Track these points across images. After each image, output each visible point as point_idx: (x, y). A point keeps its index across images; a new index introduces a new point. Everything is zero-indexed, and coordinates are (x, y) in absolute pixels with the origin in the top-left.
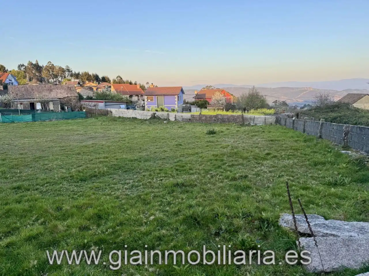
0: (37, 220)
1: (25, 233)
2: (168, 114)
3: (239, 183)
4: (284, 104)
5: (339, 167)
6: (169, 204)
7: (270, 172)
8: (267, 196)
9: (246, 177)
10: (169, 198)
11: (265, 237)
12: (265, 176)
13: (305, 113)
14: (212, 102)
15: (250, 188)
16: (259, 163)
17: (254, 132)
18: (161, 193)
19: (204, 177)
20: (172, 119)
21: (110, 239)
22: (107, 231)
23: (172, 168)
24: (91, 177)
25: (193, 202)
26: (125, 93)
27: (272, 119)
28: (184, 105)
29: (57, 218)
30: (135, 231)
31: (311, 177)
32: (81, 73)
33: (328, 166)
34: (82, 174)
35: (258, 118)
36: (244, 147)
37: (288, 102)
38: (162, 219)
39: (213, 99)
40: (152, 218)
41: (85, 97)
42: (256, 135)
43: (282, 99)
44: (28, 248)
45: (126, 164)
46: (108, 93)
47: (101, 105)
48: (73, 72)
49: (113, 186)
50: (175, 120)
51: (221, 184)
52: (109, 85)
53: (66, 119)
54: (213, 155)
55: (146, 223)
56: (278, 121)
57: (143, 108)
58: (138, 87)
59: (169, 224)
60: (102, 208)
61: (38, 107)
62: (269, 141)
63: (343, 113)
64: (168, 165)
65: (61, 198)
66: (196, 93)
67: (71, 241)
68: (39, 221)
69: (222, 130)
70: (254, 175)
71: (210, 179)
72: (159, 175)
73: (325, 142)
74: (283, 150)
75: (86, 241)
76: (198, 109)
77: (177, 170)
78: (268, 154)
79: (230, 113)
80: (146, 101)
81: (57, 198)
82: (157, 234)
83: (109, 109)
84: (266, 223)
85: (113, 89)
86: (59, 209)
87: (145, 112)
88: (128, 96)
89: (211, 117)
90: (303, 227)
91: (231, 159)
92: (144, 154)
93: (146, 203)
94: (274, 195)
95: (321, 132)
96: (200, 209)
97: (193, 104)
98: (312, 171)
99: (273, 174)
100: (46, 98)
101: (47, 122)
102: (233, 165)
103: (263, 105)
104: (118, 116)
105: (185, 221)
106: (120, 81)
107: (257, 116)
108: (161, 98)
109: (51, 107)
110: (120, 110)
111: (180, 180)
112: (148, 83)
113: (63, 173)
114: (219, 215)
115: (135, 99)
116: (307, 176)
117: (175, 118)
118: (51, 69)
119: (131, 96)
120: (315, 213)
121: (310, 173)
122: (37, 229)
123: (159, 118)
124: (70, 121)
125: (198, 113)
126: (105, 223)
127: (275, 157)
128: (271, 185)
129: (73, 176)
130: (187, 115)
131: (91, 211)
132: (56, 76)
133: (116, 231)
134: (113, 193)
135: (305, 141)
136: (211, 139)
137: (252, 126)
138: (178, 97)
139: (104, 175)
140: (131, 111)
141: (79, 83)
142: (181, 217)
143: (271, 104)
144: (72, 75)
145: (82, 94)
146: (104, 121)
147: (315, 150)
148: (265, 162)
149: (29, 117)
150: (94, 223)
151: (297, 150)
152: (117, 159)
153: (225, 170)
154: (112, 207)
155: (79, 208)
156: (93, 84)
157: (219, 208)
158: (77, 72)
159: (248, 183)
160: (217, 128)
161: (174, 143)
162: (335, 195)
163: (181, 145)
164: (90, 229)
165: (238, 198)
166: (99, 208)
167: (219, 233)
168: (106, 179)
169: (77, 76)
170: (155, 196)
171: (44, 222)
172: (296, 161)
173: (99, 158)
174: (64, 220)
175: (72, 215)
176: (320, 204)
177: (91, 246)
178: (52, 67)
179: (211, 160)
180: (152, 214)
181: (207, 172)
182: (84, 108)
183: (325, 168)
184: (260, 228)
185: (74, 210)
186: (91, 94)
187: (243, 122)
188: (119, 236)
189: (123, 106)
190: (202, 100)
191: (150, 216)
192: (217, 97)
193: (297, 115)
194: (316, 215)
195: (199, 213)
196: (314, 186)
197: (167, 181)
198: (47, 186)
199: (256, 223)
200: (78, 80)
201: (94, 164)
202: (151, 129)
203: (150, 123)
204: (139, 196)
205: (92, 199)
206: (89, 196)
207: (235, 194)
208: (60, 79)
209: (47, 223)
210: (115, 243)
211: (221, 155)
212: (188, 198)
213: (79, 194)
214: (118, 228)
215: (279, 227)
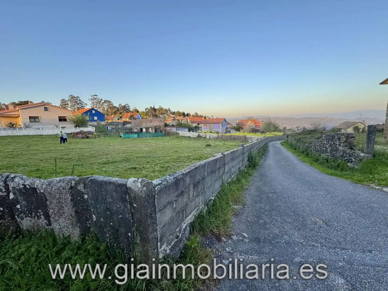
26: (195, 122)
32: (176, 112)
39: (247, 125)
41: (171, 125)
48: (172, 111)
53: (154, 137)
58: (203, 119)
61: (144, 130)
66: (237, 122)
76: (235, 132)
80: (203, 126)
85: (189, 121)
88: (197, 124)
97: (233, 128)
103: (276, 129)
106: (196, 116)
108: (212, 125)
109: (150, 130)
118: (161, 110)
132: (163, 114)
143: (281, 129)
144: (171, 113)
149: (136, 136)
156: (180, 118)
190: (240, 126)
208: (165, 115)
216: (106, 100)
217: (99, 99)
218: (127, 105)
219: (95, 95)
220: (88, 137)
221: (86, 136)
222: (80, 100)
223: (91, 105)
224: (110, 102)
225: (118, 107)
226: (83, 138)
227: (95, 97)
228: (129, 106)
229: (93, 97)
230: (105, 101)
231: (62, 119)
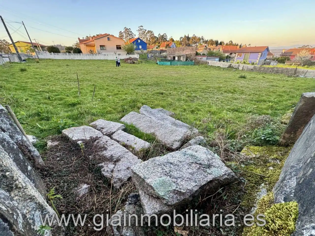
26: (228, 51)
32: (209, 40)
41: (201, 54)
48: (205, 40)
52: (222, 47)
85: (221, 50)
88: (229, 54)
106: (230, 44)
109: (182, 59)
115: (233, 55)
141: (206, 46)
144: (203, 42)
156: (213, 47)
178: (195, 37)
217: (144, 30)
218: (165, 35)
219: (142, 26)
220: (134, 63)
221: (133, 61)
224: (152, 33)
225: (157, 37)
226: (131, 63)
227: (141, 28)
230: (149, 32)
231: (119, 48)
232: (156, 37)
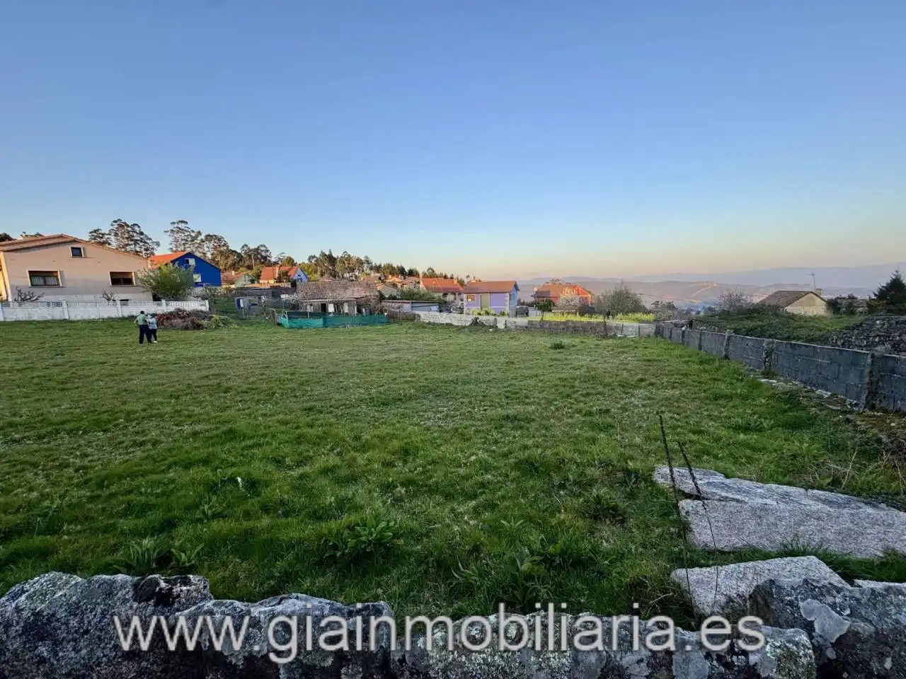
0: (332, 449)
1: (320, 463)
2: (496, 319)
3: (597, 419)
4: (670, 306)
5: (754, 403)
6: (496, 442)
7: (644, 406)
8: (638, 440)
9: (608, 411)
10: (496, 435)
11: (632, 496)
12: (636, 411)
13: (702, 321)
14: (560, 302)
15: (613, 427)
16: (627, 393)
17: (621, 348)
18: (484, 428)
19: (545, 409)
20: (501, 326)
21: (421, 480)
22: (416, 469)
23: (500, 394)
24: (395, 400)
25: (530, 442)
26: (437, 290)
27: (649, 329)
28: (518, 307)
29: (355, 449)
30: (452, 473)
31: (709, 416)
32: (383, 266)
33: (737, 401)
34: (383, 396)
35: (628, 327)
36: (606, 369)
37: (676, 304)
38: (486, 462)
39: (562, 297)
40: (473, 458)
41: (387, 296)
42: (624, 352)
43: (666, 301)
44: (323, 481)
45: (438, 386)
46: (416, 290)
47: (407, 307)
48: (373, 264)
49: (422, 413)
50: (506, 327)
51: (570, 421)
52: (417, 280)
53: (363, 325)
54: (560, 379)
55: (465, 464)
56: (659, 332)
57: (461, 311)
58: (455, 282)
59: (497, 468)
60: (409, 441)
61: (331, 308)
62: (645, 361)
63: (766, 322)
64: (494, 391)
65: (359, 424)
66: (536, 289)
67: (372, 478)
68: (335, 451)
69: (573, 343)
70: (618, 409)
71: (553, 412)
72: (482, 403)
73: (734, 365)
74: (666, 375)
75: (390, 480)
76: (539, 312)
77: (507, 397)
78: (642, 380)
79: (585, 319)
80: (466, 300)
81: (355, 425)
82: (479, 479)
83: (417, 312)
84: (633, 476)
85: (421, 285)
86: (357, 438)
87: (464, 316)
88: (442, 294)
89: (558, 324)
90: (688, 486)
91: (586, 385)
92: (462, 373)
93: (464, 438)
94: (647, 438)
95: (726, 350)
96: (539, 451)
97: (531, 305)
98: (711, 407)
99: (648, 410)
100: (339, 298)
101: (341, 329)
102: (588, 394)
103: (637, 307)
104: (427, 321)
105: (518, 465)
106: (431, 275)
107: (626, 323)
108: (487, 297)
109: (346, 309)
110: (431, 313)
111: (511, 412)
112: (468, 276)
113: (361, 394)
114: (566, 461)
115: (450, 298)
116: (702, 414)
117: (506, 324)
118: (346, 260)
119: (445, 295)
120: (711, 469)
121: (707, 410)
122: (333, 460)
123: (483, 325)
124: (368, 327)
125: (539, 319)
126: (414, 460)
127: (652, 384)
128: (644, 425)
129: (373, 398)
130: (522, 321)
131: (396, 444)
132: (352, 270)
133: (428, 471)
134: (422, 423)
135: (701, 363)
136: (558, 356)
137: (620, 338)
138: (510, 295)
139: (410, 398)
140: (445, 314)
141: (380, 278)
142: (512, 460)
143: (649, 306)
144: (371, 269)
145: (383, 292)
146: (410, 328)
147: (715, 376)
148: (636, 392)
149: (319, 322)
150: (399, 459)
151: (686, 375)
152: (426, 379)
153: (576, 400)
154: (422, 440)
155: (382, 439)
156: (397, 280)
157: (566, 451)
158: (378, 265)
159: (609, 420)
160: (566, 341)
161: (503, 359)
162: (746, 445)
163: (513, 363)
164: (394, 466)
165: (594, 441)
166: (405, 441)
167: (564, 484)
168: (414, 403)
169: (378, 269)
170: (477, 431)
171: (340, 452)
172: (684, 391)
173: (403, 377)
174: (364, 452)
175: (374, 447)
176: (720, 456)
177: (397, 487)
178: (349, 258)
179: (556, 386)
180: (473, 454)
181: (550, 403)
182: (386, 310)
183: (731, 404)
184: (624, 483)
185: (376, 441)
186: (394, 293)
187: (606, 332)
188: (431, 477)
189: (435, 308)
190: (545, 299)
191: (470, 456)
192: (567, 295)
193: (690, 324)
194: (712, 471)
195: (537, 456)
196: (712, 429)
197: (493, 412)
198: (342, 409)
199: (620, 475)
200: (379, 275)
201: (398, 384)
202: (471, 339)
203: (471, 332)
204: (457, 430)
205: (397, 430)
206: (394, 425)
207: (590, 434)
208: (357, 273)
209: (344, 454)
210: (426, 486)
211: (571, 379)
212: (522, 436)
213: (381, 421)
214: (430, 467)
215: (653, 484)
216: (211, 234)
217: (193, 231)
219: (182, 222)
220: (198, 327)
221: (193, 322)
222: (142, 233)
223: (171, 247)
224: (219, 240)
225: (239, 251)
226: (186, 328)
227: (182, 226)
228: (268, 251)
229: (176, 225)
230: (209, 237)
231: (121, 279)
232: (235, 252)
